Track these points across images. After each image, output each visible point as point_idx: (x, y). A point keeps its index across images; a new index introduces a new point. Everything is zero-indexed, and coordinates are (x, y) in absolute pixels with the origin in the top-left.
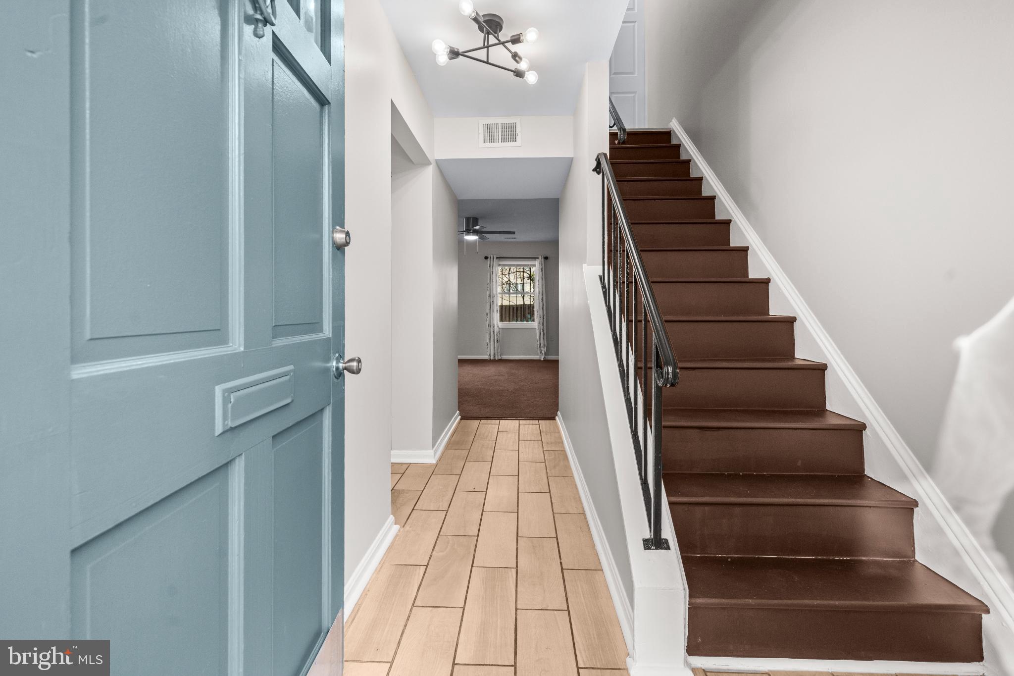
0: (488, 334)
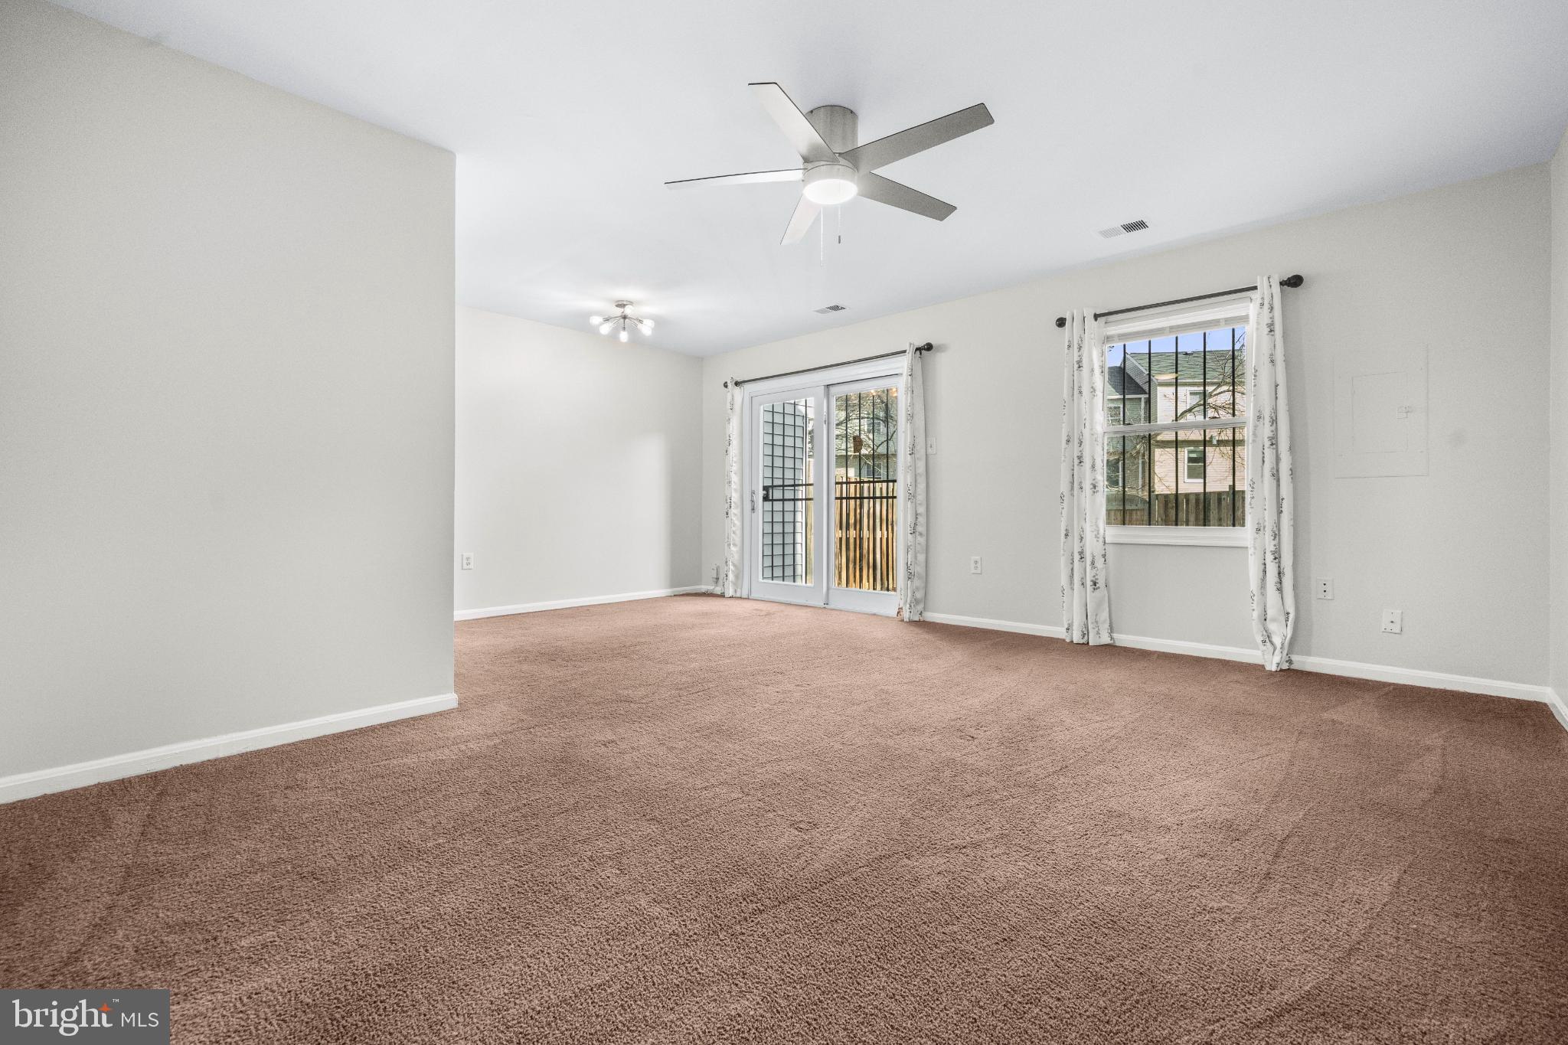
0: (1063, 561)
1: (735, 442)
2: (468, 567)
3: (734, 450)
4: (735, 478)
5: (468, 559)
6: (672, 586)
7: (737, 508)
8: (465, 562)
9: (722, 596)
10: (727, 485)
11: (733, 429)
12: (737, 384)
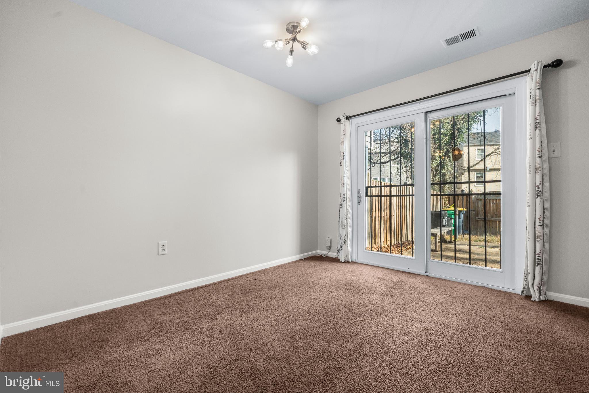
1: (347, 157)
2: (163, 253)
3: (346, 162)
4: (347, 181)
5: (163, 246)
6: (302, 252)
7: (350, 201)
8: (160, 248)
9: (336, 260)
10: (341, 186)
11: (346, 148)
12: (348, 118)
